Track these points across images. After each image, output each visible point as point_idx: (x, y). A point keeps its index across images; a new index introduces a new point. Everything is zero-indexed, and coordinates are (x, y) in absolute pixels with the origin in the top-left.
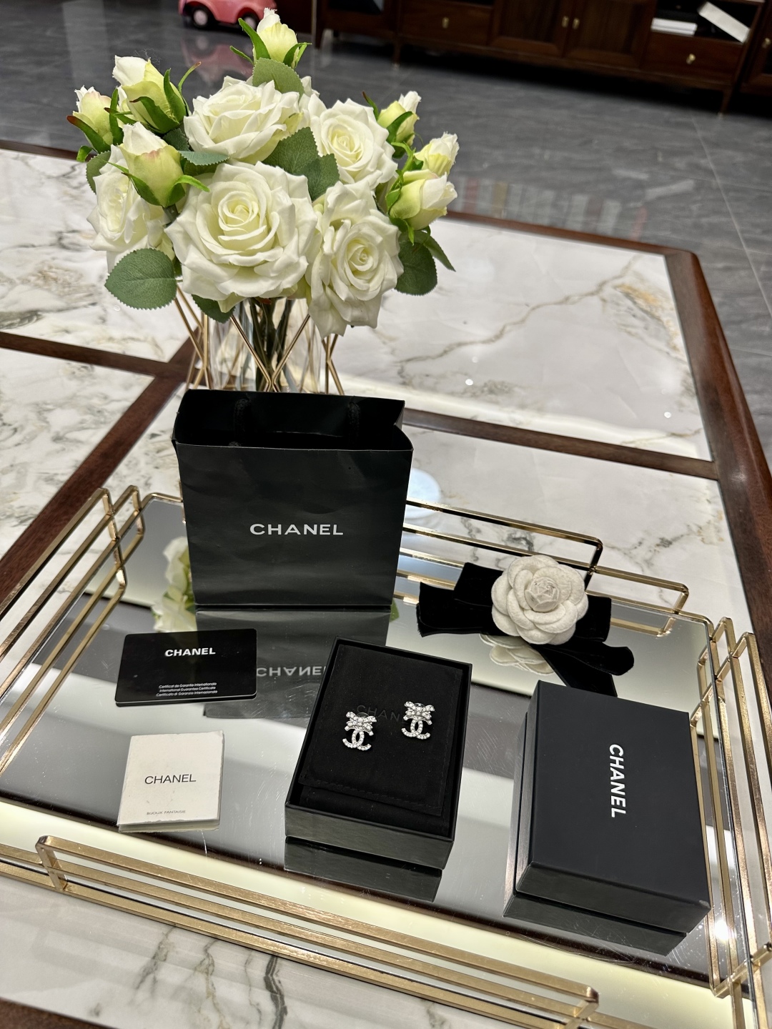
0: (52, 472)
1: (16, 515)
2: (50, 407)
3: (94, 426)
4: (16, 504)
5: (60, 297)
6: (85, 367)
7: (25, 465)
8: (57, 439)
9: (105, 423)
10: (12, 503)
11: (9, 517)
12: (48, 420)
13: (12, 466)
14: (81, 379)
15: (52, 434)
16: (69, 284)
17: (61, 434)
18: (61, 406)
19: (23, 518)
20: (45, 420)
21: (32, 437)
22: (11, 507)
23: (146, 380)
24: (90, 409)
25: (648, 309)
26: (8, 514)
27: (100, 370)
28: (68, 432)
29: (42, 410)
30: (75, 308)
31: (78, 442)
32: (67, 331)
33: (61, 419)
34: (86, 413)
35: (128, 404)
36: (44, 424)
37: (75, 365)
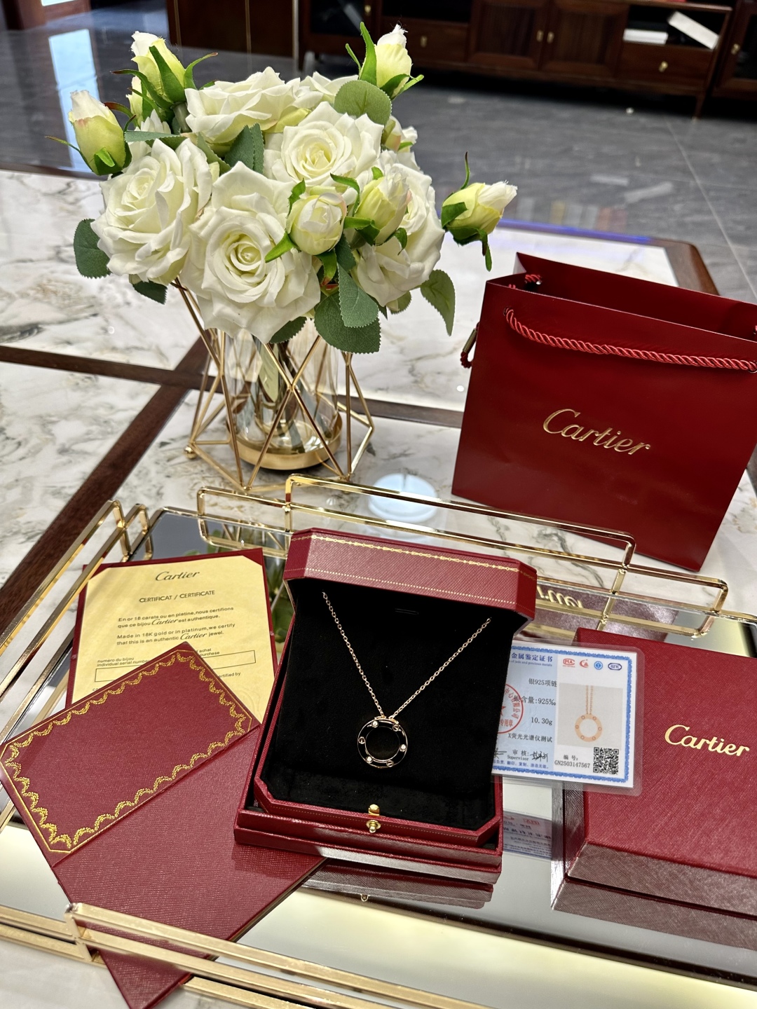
0: (59, 485)
1: (23, 531)
2: (54, 419)
3: (100, 437)
4: (22, 520)
5: (61, 309)
6: (89, 378)
7: (30, 479)
8: (63, 451)
9: (112, 433)
10: (19, 519)
11: (16, 533)
12: (53, 432)
13: (17, 480)
14: (86, 389)
15: (58, 447)
16: (69, 297)
17: (67, 446)
18: (66, 418)
19: (30, 534)
20: (49, 433)
21: (36, 451)
22: (18, 523)
23: (153, 389)
24: (96, 420)
26: (14, 530)
27: (104, 380)
28: (73, 444)
29: (45, 422)
30: (76, 319)
31: (85, 453)
32: (69, 343)
33: (66, 431)
34: (92, 424)
35: (135, 413)
36: (48, 437)
37: (78, 376)
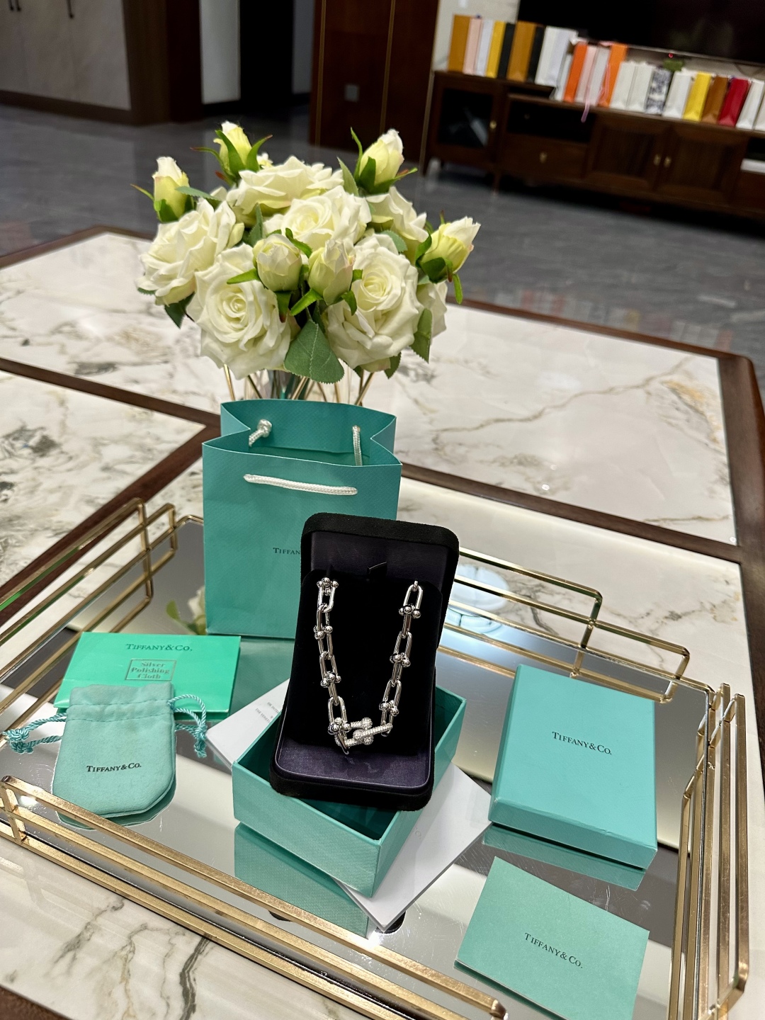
0: (94, 495)
1: (53, 528)
2: (105, 442)
3: (141, 461)
4: (55, 519)
5: (138, 353)
6: (145, 413)
7: (71, 488)
8: (106, 469)
9: (152, 459)
10: (52, 518)
11: (47, 529)
12: (102, 452)
13: (60, 487)
14: (140, 421)
15: (102, 465)
16: (148, 345)
17: (110, 465)
18: (116, 442)
19: (58, 531)
20: (99, 453)
21: (83, 465)
22: (50, 521)
23: (197, 427)
24: (141, 447)
25: (693, 404)
26: (46, 526)
27: (158, 417)
28: (116, 464)
29: (97, 444)
30: (149, 364)
31: (124, 473)
32: (136, 382)
33: (112, 453)
34: (137, 450)
35: (177, 446)
36: (97, 456)
37: (137, 410)
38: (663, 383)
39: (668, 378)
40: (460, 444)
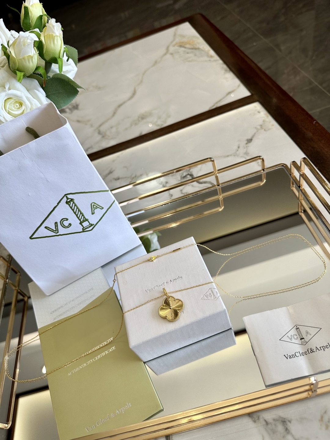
25: (192, 47)
38: (174, 46)
39: (174, 42)
40: (112, 128)
